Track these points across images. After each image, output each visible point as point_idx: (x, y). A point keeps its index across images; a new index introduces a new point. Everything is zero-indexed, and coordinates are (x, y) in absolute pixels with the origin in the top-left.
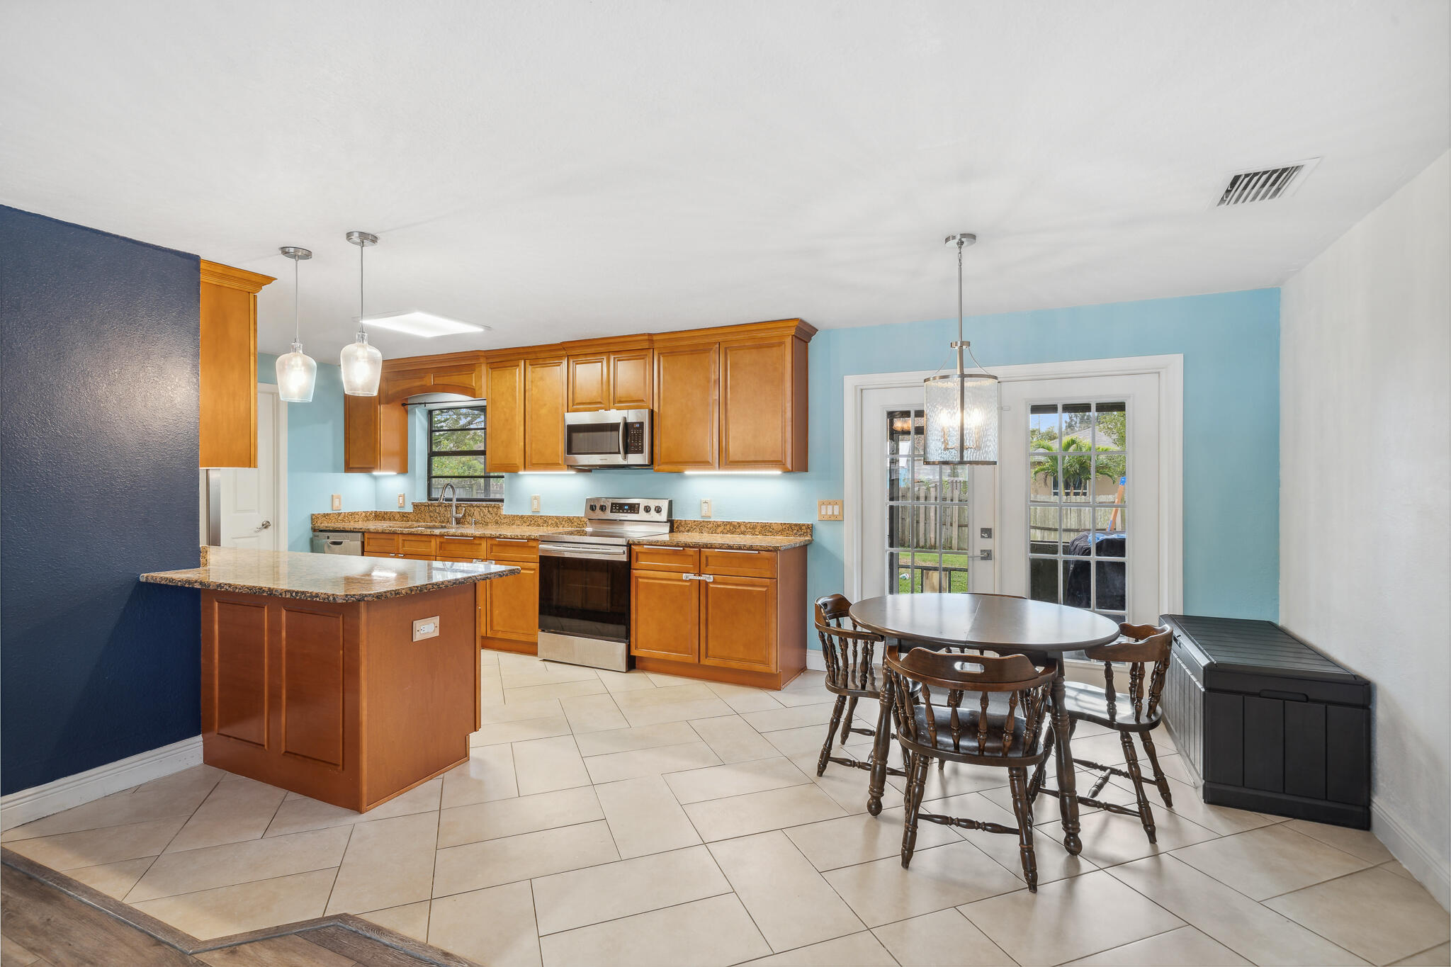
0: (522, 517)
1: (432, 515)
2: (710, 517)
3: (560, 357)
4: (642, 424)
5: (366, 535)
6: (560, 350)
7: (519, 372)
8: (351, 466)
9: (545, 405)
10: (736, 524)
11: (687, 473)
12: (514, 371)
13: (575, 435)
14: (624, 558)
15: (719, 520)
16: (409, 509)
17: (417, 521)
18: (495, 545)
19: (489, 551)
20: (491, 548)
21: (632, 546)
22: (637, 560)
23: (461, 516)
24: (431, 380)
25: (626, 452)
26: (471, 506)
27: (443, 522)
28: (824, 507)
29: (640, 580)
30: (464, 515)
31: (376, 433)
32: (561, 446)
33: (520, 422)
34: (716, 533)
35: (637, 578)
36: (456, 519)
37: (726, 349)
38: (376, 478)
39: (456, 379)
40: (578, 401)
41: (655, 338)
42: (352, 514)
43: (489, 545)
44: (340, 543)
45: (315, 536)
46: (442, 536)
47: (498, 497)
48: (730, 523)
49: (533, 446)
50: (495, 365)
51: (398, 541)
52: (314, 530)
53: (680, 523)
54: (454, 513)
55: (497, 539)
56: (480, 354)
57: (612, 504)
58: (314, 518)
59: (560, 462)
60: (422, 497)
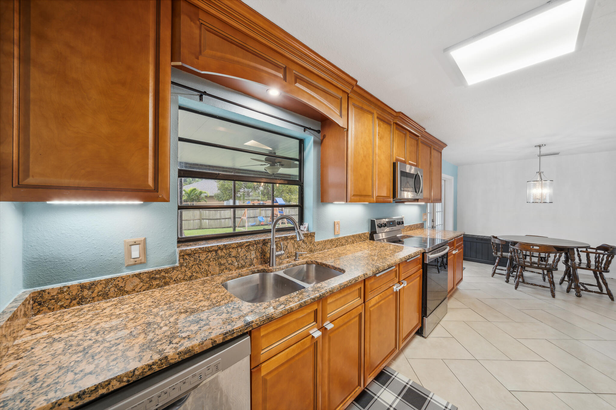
32: (391, 184)
37: (433, 149)
57: (387, 222)
59: (390, 196)
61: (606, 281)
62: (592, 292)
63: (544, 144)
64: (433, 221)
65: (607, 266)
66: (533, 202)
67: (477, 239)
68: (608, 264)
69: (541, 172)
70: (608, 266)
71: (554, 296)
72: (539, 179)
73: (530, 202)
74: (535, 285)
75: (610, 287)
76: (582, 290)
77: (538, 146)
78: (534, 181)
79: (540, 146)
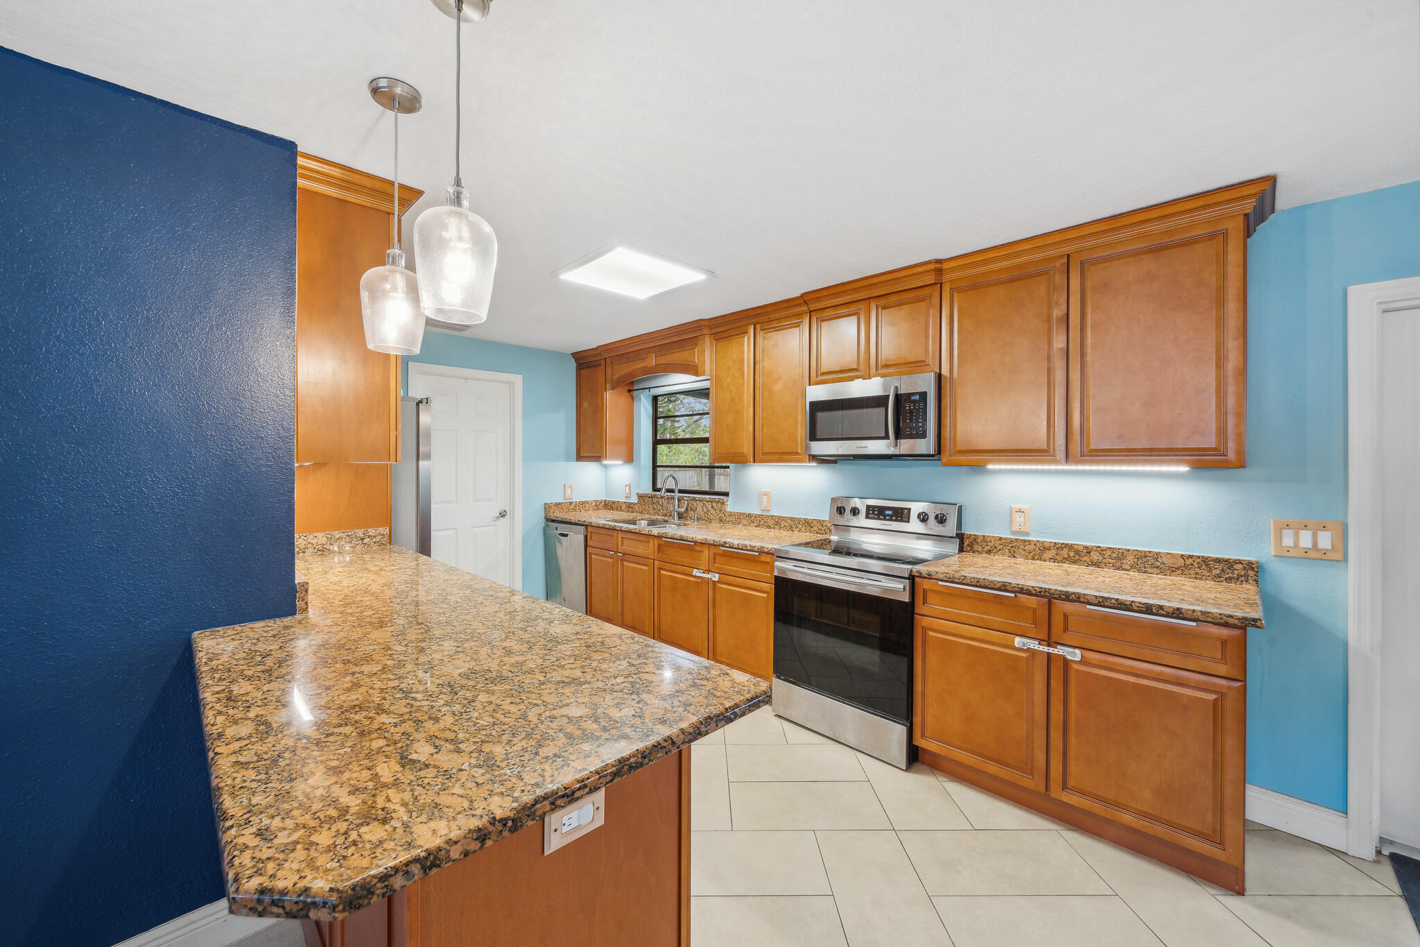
0: (749, 516)
1: (655, 507)
2: (1027, 534)
3: (800, 315)
4: (923, 396)
5: (589, 528)
6: (799, 305)
7: (747, 341)
8: (581, 455)
9: (780, 379)
10: (1081, 548)
11: (990, 467)
12: (741, 339)
13: (820, 415)
14: (906, 598)
15: (1048, 539)
16: (634, 499)
17: (641, 513)
18: (720, 555)
19: (712, 560)
20: (714, 558)
21: (916, 579)
22: (925, 602)
23: (683, 510)
24: (652, 361)
25: (898, 436)
26: (694, 499)
27: (666, 515)
28: (1285, 532)
29: (931, 634)
30: (687, 509)
31: (602, 421)
32: (802, 430)
33: (748, 401)
34: (1041, 559)
35: (924, 629)
36: (679, 513)
37: (1082, 264)
38: (605, 466)
39: (677, 357)
40: (824, 369)
41: (945, 266)
42: (583, 503)
43: (711, 555)
44: (566, 535)
45: (547, 526)
46: (659, 537)
47: (723, 490)
48: (1070, 547)
49: (765, 430)
50: (719, 336)
51: (617, 538)
52: (548, 520)
53: (975, 540)
54: (676, 506)
55: (721, 548)
56: (703, 323)
57: (868, 507)
58: (547, 507)
59: (799, 451)
60: (647, 488)
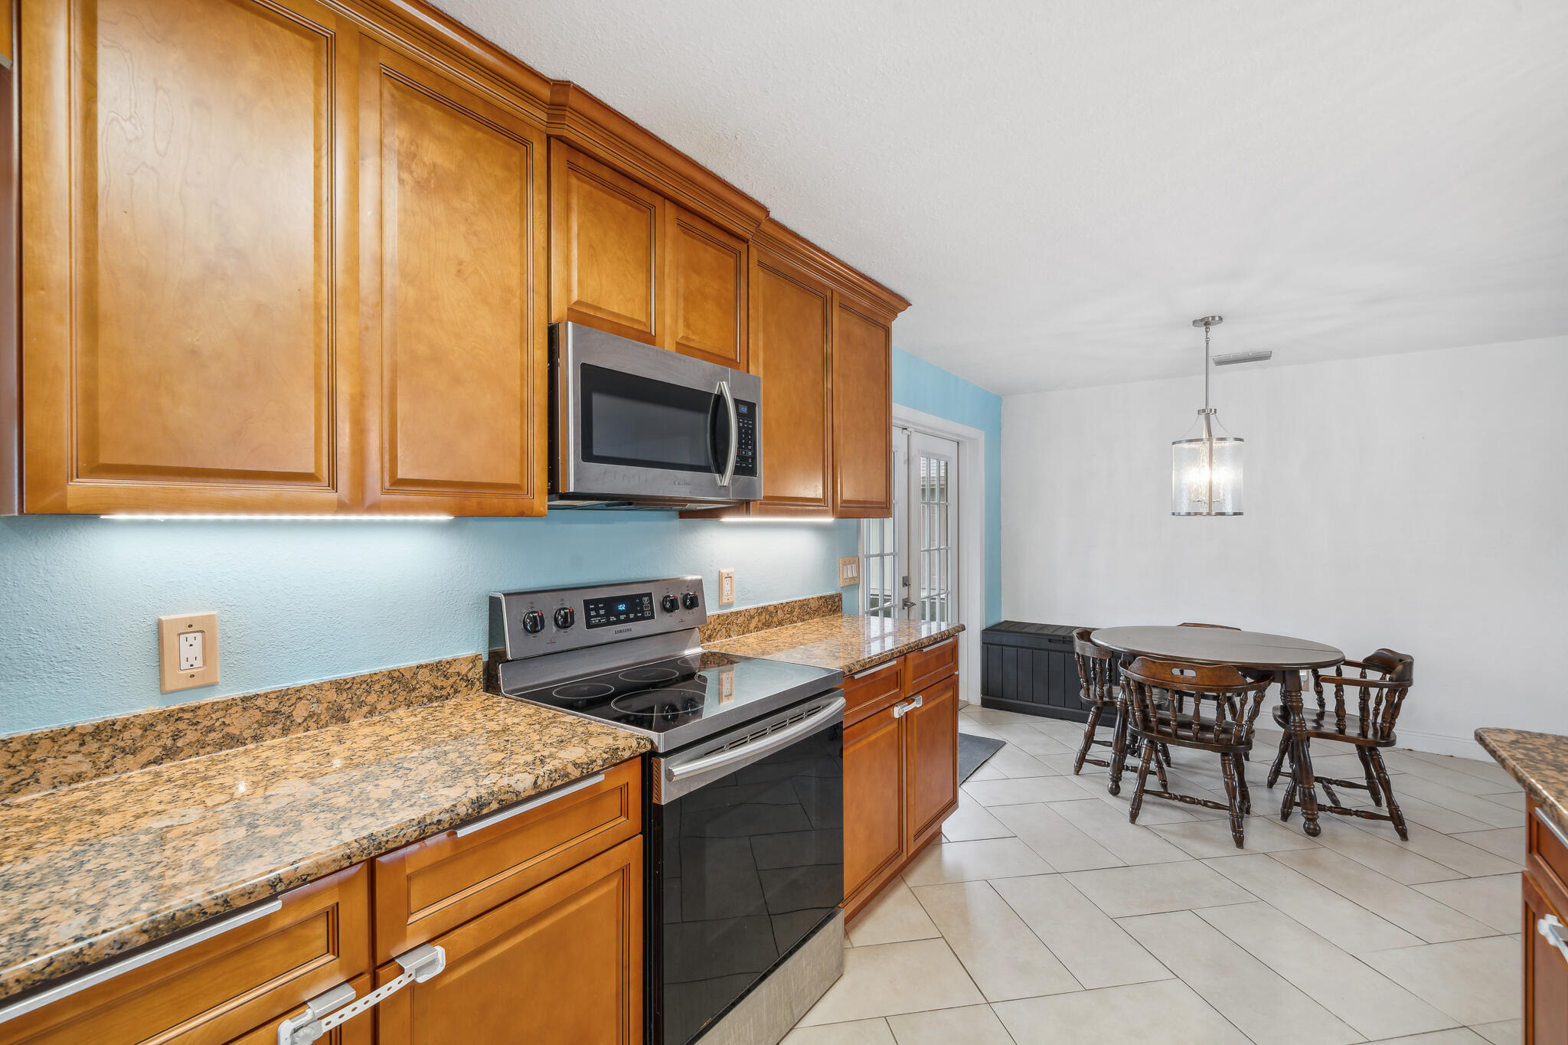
2: (733, 604)
28: (845, 568)
37: (839, 306)
57: (587, 603)
61: (1385, 773)
62: (1351, 814)
63: (1217, 314)
64: (906, 582)
65: (1390, 723)
66: (1189, 514)
67: (1050, 640)
68: (1390, 716)
69: (1211, 410)
70: (1392, 725)
71: (1239, 842)
72: (1205, 436)
73: (1179, 514)
74: (1193, 801)
75: (1397, 797)
76: (1322, 808)
77: (1201, 320)
78: (1191, 441)
79: (1207, 323)
